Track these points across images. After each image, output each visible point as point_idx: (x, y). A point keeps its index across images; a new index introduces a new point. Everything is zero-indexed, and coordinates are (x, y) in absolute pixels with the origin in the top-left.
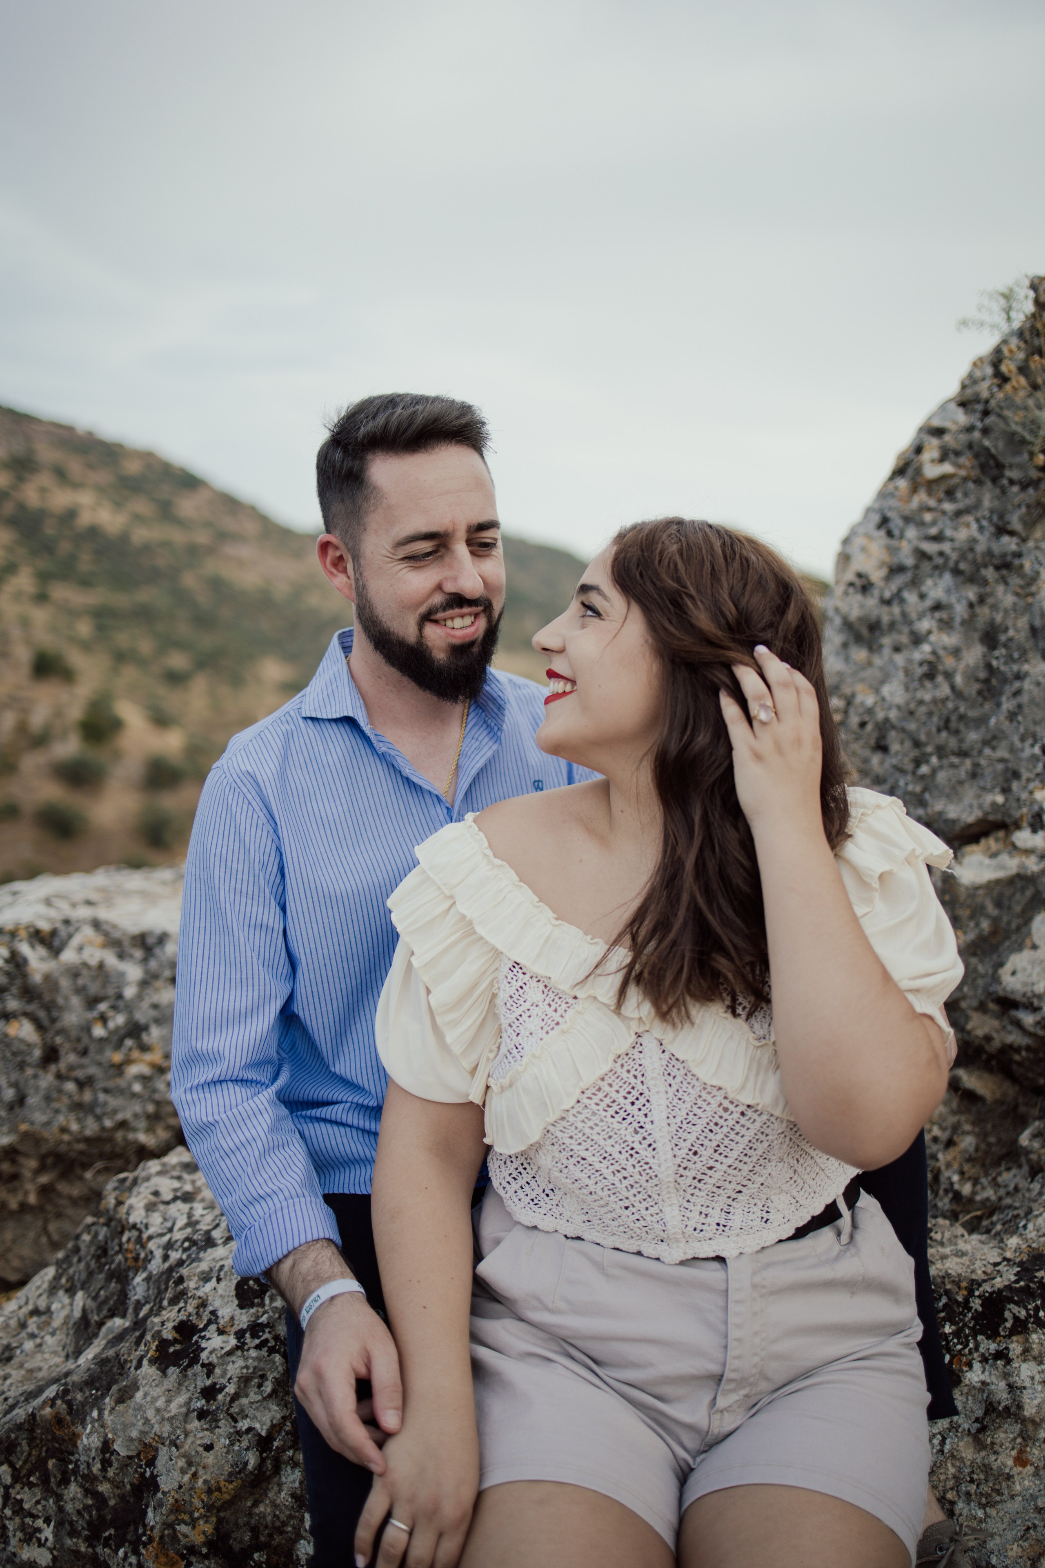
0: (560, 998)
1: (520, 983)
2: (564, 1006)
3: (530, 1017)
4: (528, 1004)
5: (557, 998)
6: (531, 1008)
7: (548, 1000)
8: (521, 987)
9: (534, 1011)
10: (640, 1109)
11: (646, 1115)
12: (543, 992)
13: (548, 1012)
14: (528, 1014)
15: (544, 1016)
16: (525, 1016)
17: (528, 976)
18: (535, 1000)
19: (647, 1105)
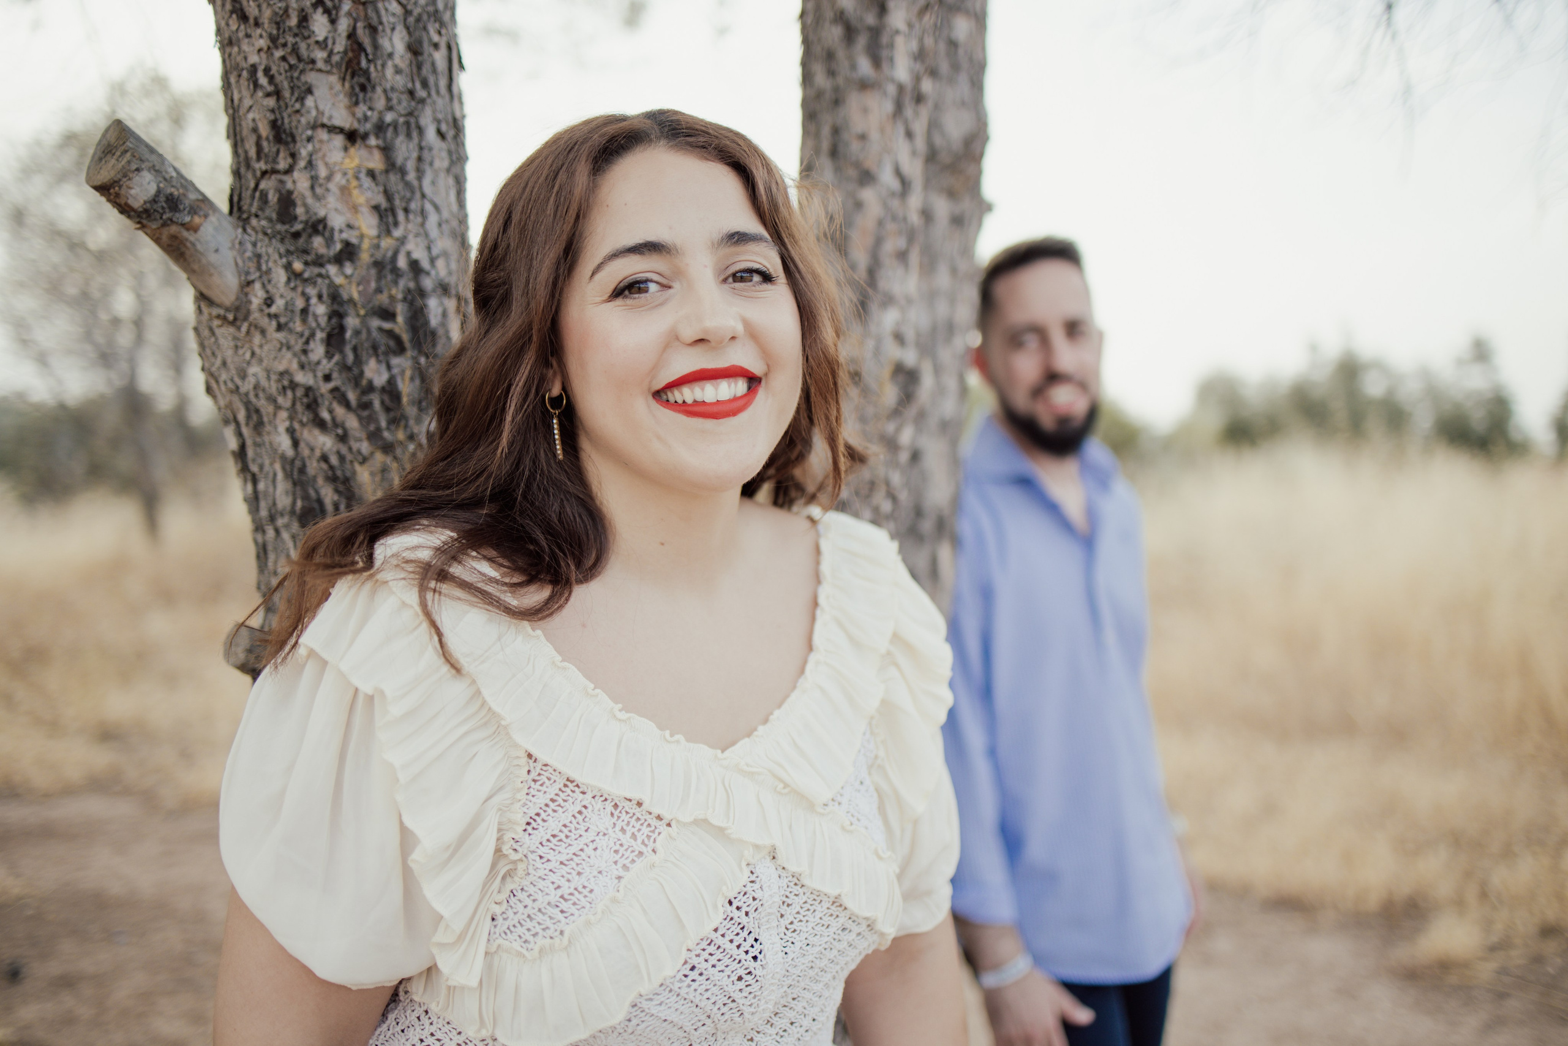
0: (638, 819)
1: (579, 808)
2: (646, 830)
3: (595, 849)
4: (591, 835)
5: (633, 821)
6: (597, 838)
7: (619, 824)
8: (580, 812)
9: (601, 842)
10: (747, 952)
11: (755, 958)
12: (612, 814)
13: (624, 841)
14: (592, 846)
15: (617, 847)
16: (589, 850)
17: (589, 795)
18: (602, 829)
19: (756, 945)
